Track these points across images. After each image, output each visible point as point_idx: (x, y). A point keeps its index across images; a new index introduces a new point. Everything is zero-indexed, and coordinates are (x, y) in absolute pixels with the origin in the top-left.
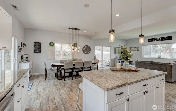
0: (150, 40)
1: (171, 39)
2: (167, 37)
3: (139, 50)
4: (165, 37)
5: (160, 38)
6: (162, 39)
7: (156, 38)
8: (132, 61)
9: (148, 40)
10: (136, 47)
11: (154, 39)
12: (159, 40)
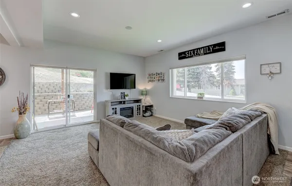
0: (183, 55)
1: (224, 50)
2: (215, 45)
3: (163, 80)
4: (211, 46)
5: (202, 48)
6: (206, 51)
7: (194, 50)
8: (151, 106)
9: (179, 56)
10: (159, 74)
11: (191, 53)
12: (199, 55)
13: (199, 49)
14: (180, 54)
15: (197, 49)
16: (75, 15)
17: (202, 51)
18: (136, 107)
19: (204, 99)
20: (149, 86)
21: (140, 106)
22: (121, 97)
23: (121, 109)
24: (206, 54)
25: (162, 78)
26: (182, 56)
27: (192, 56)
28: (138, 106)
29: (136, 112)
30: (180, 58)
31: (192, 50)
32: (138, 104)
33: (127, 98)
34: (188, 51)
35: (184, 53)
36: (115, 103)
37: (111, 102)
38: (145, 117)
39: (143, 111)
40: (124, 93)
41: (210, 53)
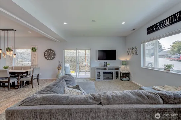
4: (177, 13)
5: (167, 19)
6: (172, 21)
7: (160, 23)
8: (129, 73)
9: (147, 31)
10: (134, 49)
11: (157, 26)
12: (165, 26)
13: (165, 20)
14: (148, 29)
15: (163, 21)
16: (65, 23)
17: (168, 22)
18: (115, 73)
19: (171, 72)
20: (128, 58)
21: (118, 72)
22: (105, 65)
23: (104, 73)
24: (173, 23)
25: (136, 52)
26: (150, 30)
27: (159, 28)
28: (116, 72)
29: (115, 76)
30: (148, 33)
31: (158, 23)
32: (117, 71)
33: (108, 66)
34: (155, 25)
35: (151, 27)
36: (101, 69)
37: (97, 68)
38: (123, 81)
39: (121, 76)
40: (107, 62)
41: (177, 21)
